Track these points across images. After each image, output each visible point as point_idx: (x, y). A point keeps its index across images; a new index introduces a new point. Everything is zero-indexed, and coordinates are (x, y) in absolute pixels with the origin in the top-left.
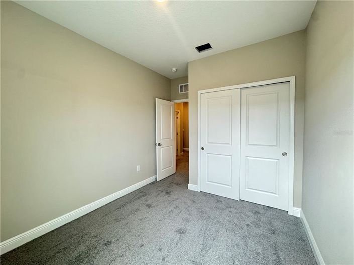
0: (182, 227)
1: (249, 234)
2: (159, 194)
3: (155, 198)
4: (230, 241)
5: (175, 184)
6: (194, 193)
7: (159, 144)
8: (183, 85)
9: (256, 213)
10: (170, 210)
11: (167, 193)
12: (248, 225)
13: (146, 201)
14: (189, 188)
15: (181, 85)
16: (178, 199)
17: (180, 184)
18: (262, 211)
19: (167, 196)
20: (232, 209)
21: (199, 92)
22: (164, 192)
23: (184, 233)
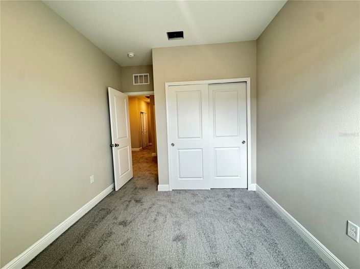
0: (178, 232)
1: (235, 215)
2: (127, 206)
3: (125, 212)
4: (226, 228)
5: (140, 189)
6: (167, 194)
7: (116, 145)
8: (138, 75)
9: (229, 196)
10: (153, 219)
11: (137, 201)
12: (230, 209)
13: (116, 218)
14: (159, 190)
15: (137, 75)
16: (154, 204)
17: (146, 188)
18: (231, 194)
19: (139, 205)
20: (210, 199)
21: (167, 84)
22: (133, 201)
23: (183, 238)
